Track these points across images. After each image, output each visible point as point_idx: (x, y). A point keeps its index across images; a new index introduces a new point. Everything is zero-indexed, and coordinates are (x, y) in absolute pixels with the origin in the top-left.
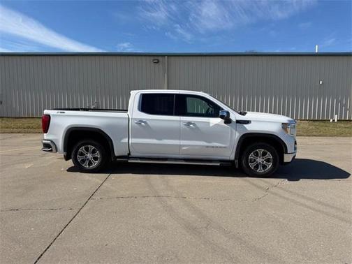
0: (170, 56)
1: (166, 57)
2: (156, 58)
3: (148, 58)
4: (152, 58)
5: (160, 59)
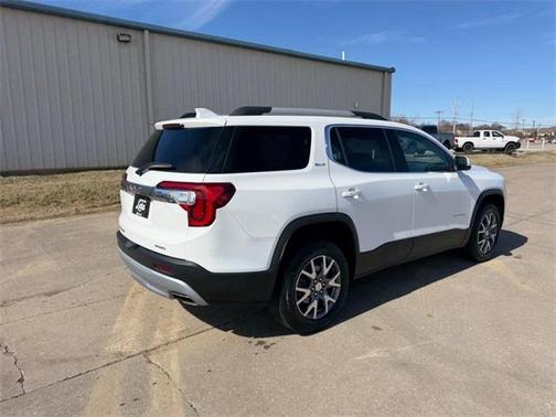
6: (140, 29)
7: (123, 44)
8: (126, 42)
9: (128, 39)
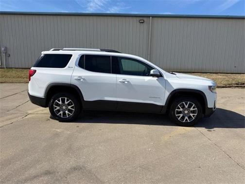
0: (154, 16)
1: (151, 18)
2: (141, 18)
3: (135, 19)
4: (138, 19)
5: (145, 19)
6: (148, 16)
7: (141, 24)
8: (142, 23)
9: (143, 21)
